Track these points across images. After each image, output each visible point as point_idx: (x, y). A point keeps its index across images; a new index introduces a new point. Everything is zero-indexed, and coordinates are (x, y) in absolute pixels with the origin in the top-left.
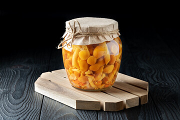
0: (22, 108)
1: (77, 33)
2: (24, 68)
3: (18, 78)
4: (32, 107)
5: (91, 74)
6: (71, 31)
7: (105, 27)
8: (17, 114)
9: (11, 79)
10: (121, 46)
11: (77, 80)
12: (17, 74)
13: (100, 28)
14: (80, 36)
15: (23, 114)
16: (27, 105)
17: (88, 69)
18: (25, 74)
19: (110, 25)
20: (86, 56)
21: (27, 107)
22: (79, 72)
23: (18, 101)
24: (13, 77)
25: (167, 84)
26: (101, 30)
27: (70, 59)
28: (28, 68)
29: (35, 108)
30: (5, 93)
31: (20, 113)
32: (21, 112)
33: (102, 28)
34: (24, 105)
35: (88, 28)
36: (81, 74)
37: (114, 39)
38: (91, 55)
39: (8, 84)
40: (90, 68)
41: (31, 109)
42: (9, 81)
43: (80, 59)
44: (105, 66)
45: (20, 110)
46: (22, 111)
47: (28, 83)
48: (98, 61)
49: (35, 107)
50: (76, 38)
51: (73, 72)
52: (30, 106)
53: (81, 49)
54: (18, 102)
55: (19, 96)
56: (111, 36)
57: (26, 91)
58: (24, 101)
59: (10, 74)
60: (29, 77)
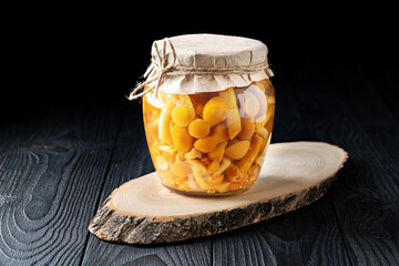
0: (44, 240)
1: (169, 66)
2: (57, 149)
3: (43, 171)
4: (67, 237)
5: (197, 159)
6: (159, 63)
7: (231, 57)
8: (30, 254)
9: (25, 173)
10: (272, 100)
11: (169, 169)
12: (41, 162)
13: (218, 59)
14: (175, 73)
15: (44, 253)
16: (56, 234)
17: (192, 147)
18: (58, 162)
19: (242, 53)
20: (189, 119)
21: (55, 237)
22: (171, 152)
23: (36, 224)
24: (31, 169)
25: (377, 197)
26: (222, 62)
27: (154, 124)
28: (68, 150)
29: (72, 241)
30: (9, 205)
31: (37, 251)
32: (41, 249)
33: (224, 58)
34: (50, 234)
35: (192, 57)
36: (177, 157)
37: (253, 83)
38: (199, 116)
39: (17, 184)
40: (196, 144)
41: (64, 243)
42: (20, 177)
43: (174, 124)
44: (230, 143)
45: (39, 244)
46: (44, 247)
47: (63, 183)
48: (213, 130)
49: (74, 237)
50: (169, 77)
51: (161, 153)
52: (61, 236)
53: (177, 103)
54: (36, 227)
55: (40, 213)
56: (246, 77)
57: (57, 201)
58: (51, 224)
59: (24, 163)
60: (68, 170)
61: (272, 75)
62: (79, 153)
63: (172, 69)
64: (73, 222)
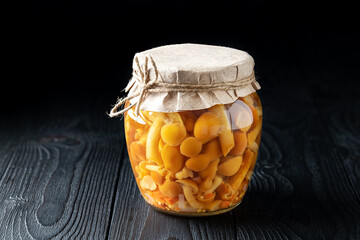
1: (151, 83)
2: (68, 142)
3: (54, 168)
5: (189, 178)
6: (140, 78)
7: (216, 73)
9: (36, 170)
10: (259, 112)
11: (157, 189)
12: (52, 158)
13: (202, 75)
14: (157, 90)
17: (183, 165)
18: (69, 157)
19: (228, 68)
20: (179, 138)
22: (161, 172)
23: (49, 231)
24: (42, 166)
26: (206, 79)
27: (140, 142)
28: (78, 143)
30: (20, 208)
33: (209, 75)
35: (175, 74)
36: (167, 177)
37: (240, 98)
38: (190, 133)
39: (28, 184)
40: (187, 163)
42: (31, 176)
43: (164, 144)
44: (222, 160)
47: (75, 182)
48: (205, 148)
50: (150, 93)
51: (149, 173)
53: (166, 121)
54: (49, 234)
55: (53, 217)
56: (231, 93)
57: (70, 203)
58: (65, 230)
59: (35, 158)
60: (80, 166)
61: (259, 87)
62: (90, 146)
63: (154, 86)
64: (88, 228)
